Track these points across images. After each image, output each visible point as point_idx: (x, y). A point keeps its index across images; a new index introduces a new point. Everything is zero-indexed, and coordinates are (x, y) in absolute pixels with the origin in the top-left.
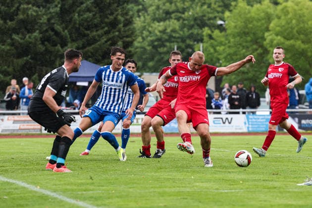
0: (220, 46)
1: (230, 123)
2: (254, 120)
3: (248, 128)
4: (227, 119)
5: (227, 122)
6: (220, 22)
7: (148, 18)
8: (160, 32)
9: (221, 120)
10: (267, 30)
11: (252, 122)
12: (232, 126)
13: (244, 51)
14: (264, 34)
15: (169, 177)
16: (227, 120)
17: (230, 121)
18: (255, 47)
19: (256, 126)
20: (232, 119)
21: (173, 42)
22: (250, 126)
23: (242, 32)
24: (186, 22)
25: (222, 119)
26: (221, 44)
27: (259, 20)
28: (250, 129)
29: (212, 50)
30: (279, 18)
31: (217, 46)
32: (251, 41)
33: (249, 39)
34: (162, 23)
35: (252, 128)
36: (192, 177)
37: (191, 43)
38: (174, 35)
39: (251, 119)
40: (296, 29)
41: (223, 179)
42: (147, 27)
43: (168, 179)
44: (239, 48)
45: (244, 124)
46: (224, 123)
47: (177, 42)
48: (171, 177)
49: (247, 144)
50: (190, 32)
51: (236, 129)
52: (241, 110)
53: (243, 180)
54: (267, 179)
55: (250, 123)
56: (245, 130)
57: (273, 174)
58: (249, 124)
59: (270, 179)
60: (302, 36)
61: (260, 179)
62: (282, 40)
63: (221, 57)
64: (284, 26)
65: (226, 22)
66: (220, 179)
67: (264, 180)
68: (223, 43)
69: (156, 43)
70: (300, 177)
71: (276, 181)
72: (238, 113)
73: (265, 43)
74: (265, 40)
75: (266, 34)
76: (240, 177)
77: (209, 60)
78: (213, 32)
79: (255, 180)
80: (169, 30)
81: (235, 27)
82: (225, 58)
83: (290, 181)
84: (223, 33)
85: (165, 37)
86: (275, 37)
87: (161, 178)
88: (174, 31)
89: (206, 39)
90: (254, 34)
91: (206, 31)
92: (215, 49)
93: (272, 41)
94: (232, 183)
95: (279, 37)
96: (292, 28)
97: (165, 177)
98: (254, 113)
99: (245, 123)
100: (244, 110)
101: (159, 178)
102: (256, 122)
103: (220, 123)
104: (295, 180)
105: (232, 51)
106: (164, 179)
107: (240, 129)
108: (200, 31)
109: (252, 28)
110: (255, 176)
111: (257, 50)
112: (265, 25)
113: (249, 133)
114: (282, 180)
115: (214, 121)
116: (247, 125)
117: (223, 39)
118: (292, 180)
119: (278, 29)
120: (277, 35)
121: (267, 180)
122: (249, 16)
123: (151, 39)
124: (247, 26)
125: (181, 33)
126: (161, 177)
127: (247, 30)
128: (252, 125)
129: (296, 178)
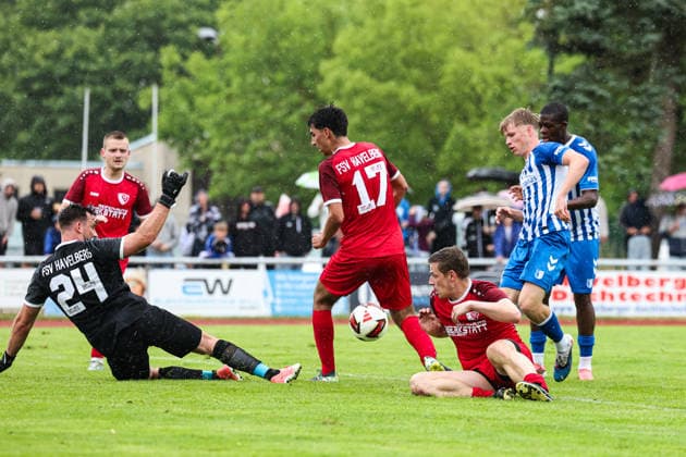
0: (205, 95)
1: (225, 292)
2: (287, 286)
3: (273, 305)
4: (218, 281)
5: (218, 289)
6: (205, 33)
7: (16, 18)
8: (47, 57)
9: (202, 284)
10: (329, 53)
11: (283, 290)
12: (232, 302)
13: (268, 107)
14: (317, 65)
15: (50, 430)
16: (218, 286)
17: (225, 287)
18: (295, 97)
19: (293, 301)
20: (231, 281)
21: (82, 82)
22: (278, 301)
23: (261, 60)
24: (116, 32)
25: (205, 281)
26: (207, 89)
27: (306, 29)
28: (279, 309)
29: (183, 106)
30: (359, 24)
31: (198, 93)
32: (286, 83)
33: (280, 77)
34: (52, 34)
35: (283, 305)
36: (113, 431)
37: (129, 87)
38: (82, 65)
39: (282, 282)
40: (402, 53)
41: (193, 436)
42: (14, 44)
43: (48, 436)
44: (253, 101)
45: (261, 296)
46: (211, 292)
47: (93, 83)
48: (56, 431)
49: (265, 346)
50: (124, 57)
51: (242, 308)
52: (262, 261)
53: (244, 438)
54: (307, 434)
55: (278, 293)
56: (265, 312)
57: (325, 423)
58: (275, 296)
59: (314, 435)
60: (416, 73)
61: (289, 436)
62: (367, 81)
63: (206, 123)
64: (372, 44)
65: (223, 34)
66: (184, 436)
67: (297, 438)
68: (213, 87)
69: (36, 86)
70: (391, 431)
71: (329, 440)
72: (254, 267)
73: (321, 88)
74: (321, 79)
75: (325, 65)
76: (237, 430)
77: (176, 130)
78: (185, 58)
79: (276, 439)
80: (69, 54)
81: (246, 45)
82: (219, 125)
83: (365, 441)
84: (215, 61)
85: (61, 70)
86: (348, 74)
87: (29, 433)
88: (82, 55)
89: (167, 76)
90: (294, 65)
91: (169, 55)
92: (191, 104)
93: (339, 83)
94: (214, 446)
95: (358, 74)
96: (393, 51)
97: (39, 429)
98: (296, 267)
99: (265, 294)
100: (270, 260)
101: (25, 433)
102: (294, 290)
103: (201, 293)
104: (379, 437)
105: (235, 107)
106: (37, 434)
107: (253, 308)
108: (149, 56)
109: (288, 50)
110: (276, 427)
111: (298, 105)
112: (323, 43)
113: (276, 320)
114: (346, 436)
115: (184, 288)
116: (270, 298)
117: (212, 77)
118: (369, 437)
119: (356, 52)
120: (353, 67)
121: (306, 438)
122: (281, 17)
123: (24, 74)
124: (275, 43)
125: (101, 60)
126: (28, 430)
127: (275, 54)
128: (283, 297)
129: (382, 431)
